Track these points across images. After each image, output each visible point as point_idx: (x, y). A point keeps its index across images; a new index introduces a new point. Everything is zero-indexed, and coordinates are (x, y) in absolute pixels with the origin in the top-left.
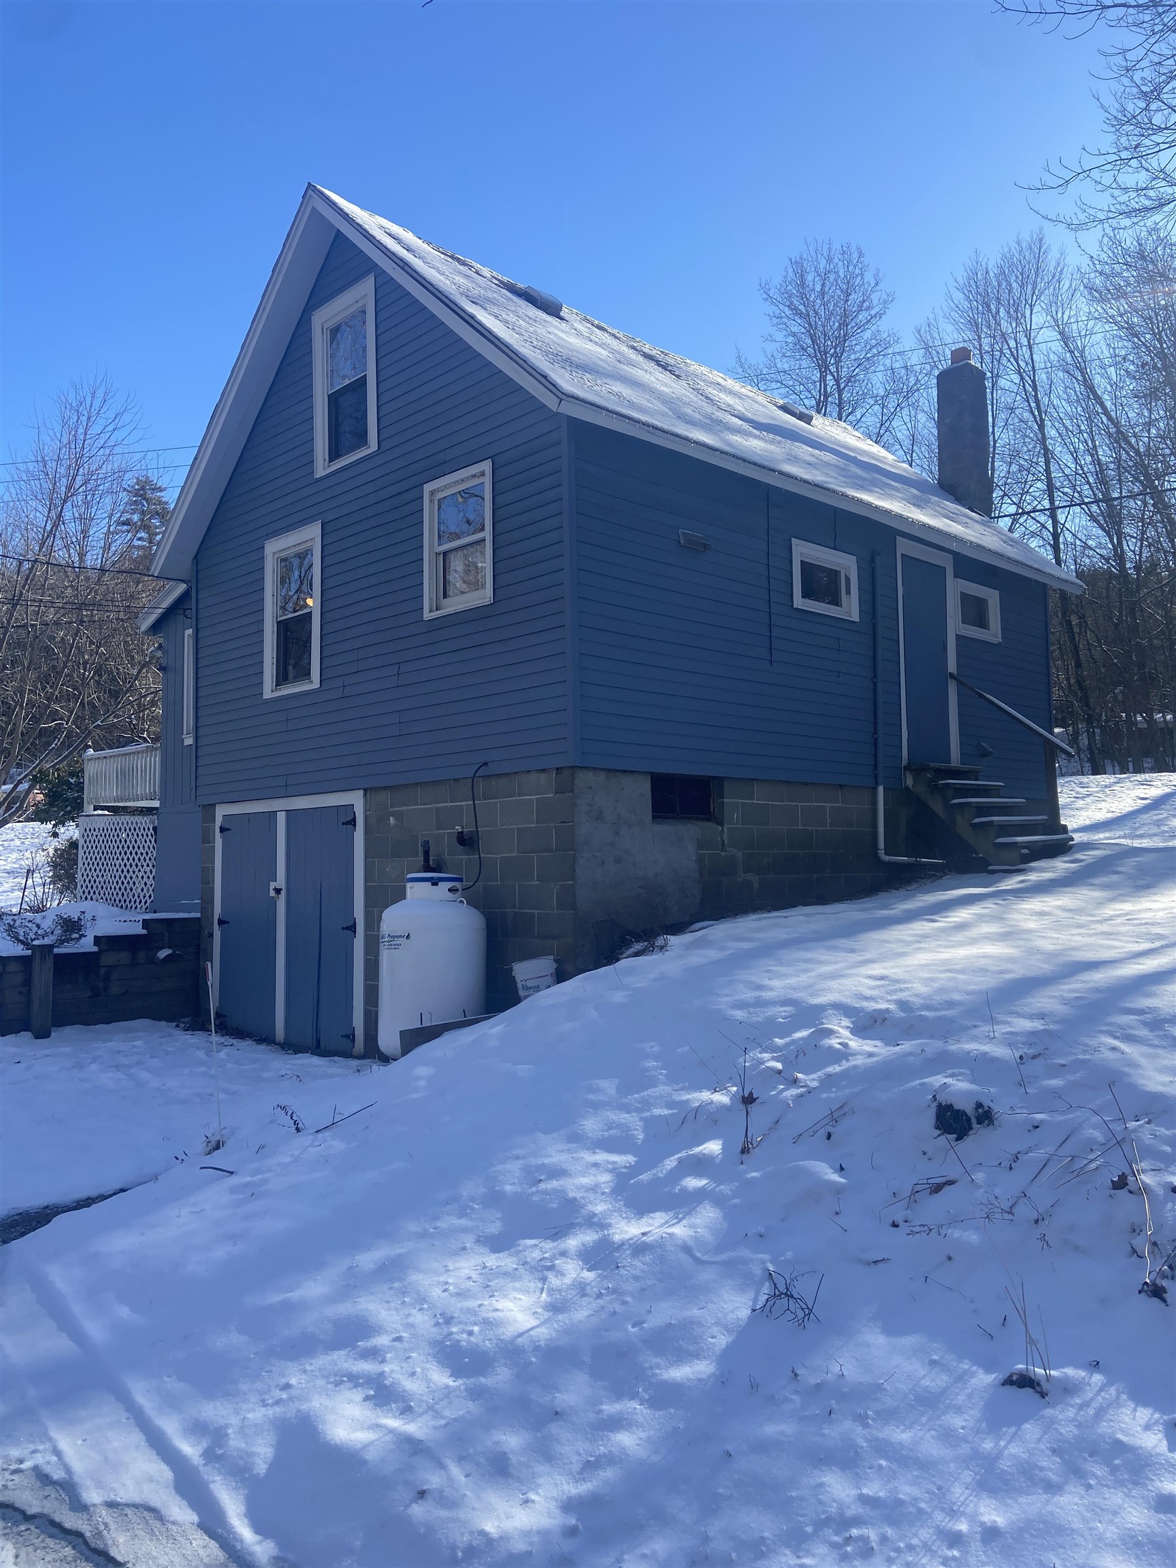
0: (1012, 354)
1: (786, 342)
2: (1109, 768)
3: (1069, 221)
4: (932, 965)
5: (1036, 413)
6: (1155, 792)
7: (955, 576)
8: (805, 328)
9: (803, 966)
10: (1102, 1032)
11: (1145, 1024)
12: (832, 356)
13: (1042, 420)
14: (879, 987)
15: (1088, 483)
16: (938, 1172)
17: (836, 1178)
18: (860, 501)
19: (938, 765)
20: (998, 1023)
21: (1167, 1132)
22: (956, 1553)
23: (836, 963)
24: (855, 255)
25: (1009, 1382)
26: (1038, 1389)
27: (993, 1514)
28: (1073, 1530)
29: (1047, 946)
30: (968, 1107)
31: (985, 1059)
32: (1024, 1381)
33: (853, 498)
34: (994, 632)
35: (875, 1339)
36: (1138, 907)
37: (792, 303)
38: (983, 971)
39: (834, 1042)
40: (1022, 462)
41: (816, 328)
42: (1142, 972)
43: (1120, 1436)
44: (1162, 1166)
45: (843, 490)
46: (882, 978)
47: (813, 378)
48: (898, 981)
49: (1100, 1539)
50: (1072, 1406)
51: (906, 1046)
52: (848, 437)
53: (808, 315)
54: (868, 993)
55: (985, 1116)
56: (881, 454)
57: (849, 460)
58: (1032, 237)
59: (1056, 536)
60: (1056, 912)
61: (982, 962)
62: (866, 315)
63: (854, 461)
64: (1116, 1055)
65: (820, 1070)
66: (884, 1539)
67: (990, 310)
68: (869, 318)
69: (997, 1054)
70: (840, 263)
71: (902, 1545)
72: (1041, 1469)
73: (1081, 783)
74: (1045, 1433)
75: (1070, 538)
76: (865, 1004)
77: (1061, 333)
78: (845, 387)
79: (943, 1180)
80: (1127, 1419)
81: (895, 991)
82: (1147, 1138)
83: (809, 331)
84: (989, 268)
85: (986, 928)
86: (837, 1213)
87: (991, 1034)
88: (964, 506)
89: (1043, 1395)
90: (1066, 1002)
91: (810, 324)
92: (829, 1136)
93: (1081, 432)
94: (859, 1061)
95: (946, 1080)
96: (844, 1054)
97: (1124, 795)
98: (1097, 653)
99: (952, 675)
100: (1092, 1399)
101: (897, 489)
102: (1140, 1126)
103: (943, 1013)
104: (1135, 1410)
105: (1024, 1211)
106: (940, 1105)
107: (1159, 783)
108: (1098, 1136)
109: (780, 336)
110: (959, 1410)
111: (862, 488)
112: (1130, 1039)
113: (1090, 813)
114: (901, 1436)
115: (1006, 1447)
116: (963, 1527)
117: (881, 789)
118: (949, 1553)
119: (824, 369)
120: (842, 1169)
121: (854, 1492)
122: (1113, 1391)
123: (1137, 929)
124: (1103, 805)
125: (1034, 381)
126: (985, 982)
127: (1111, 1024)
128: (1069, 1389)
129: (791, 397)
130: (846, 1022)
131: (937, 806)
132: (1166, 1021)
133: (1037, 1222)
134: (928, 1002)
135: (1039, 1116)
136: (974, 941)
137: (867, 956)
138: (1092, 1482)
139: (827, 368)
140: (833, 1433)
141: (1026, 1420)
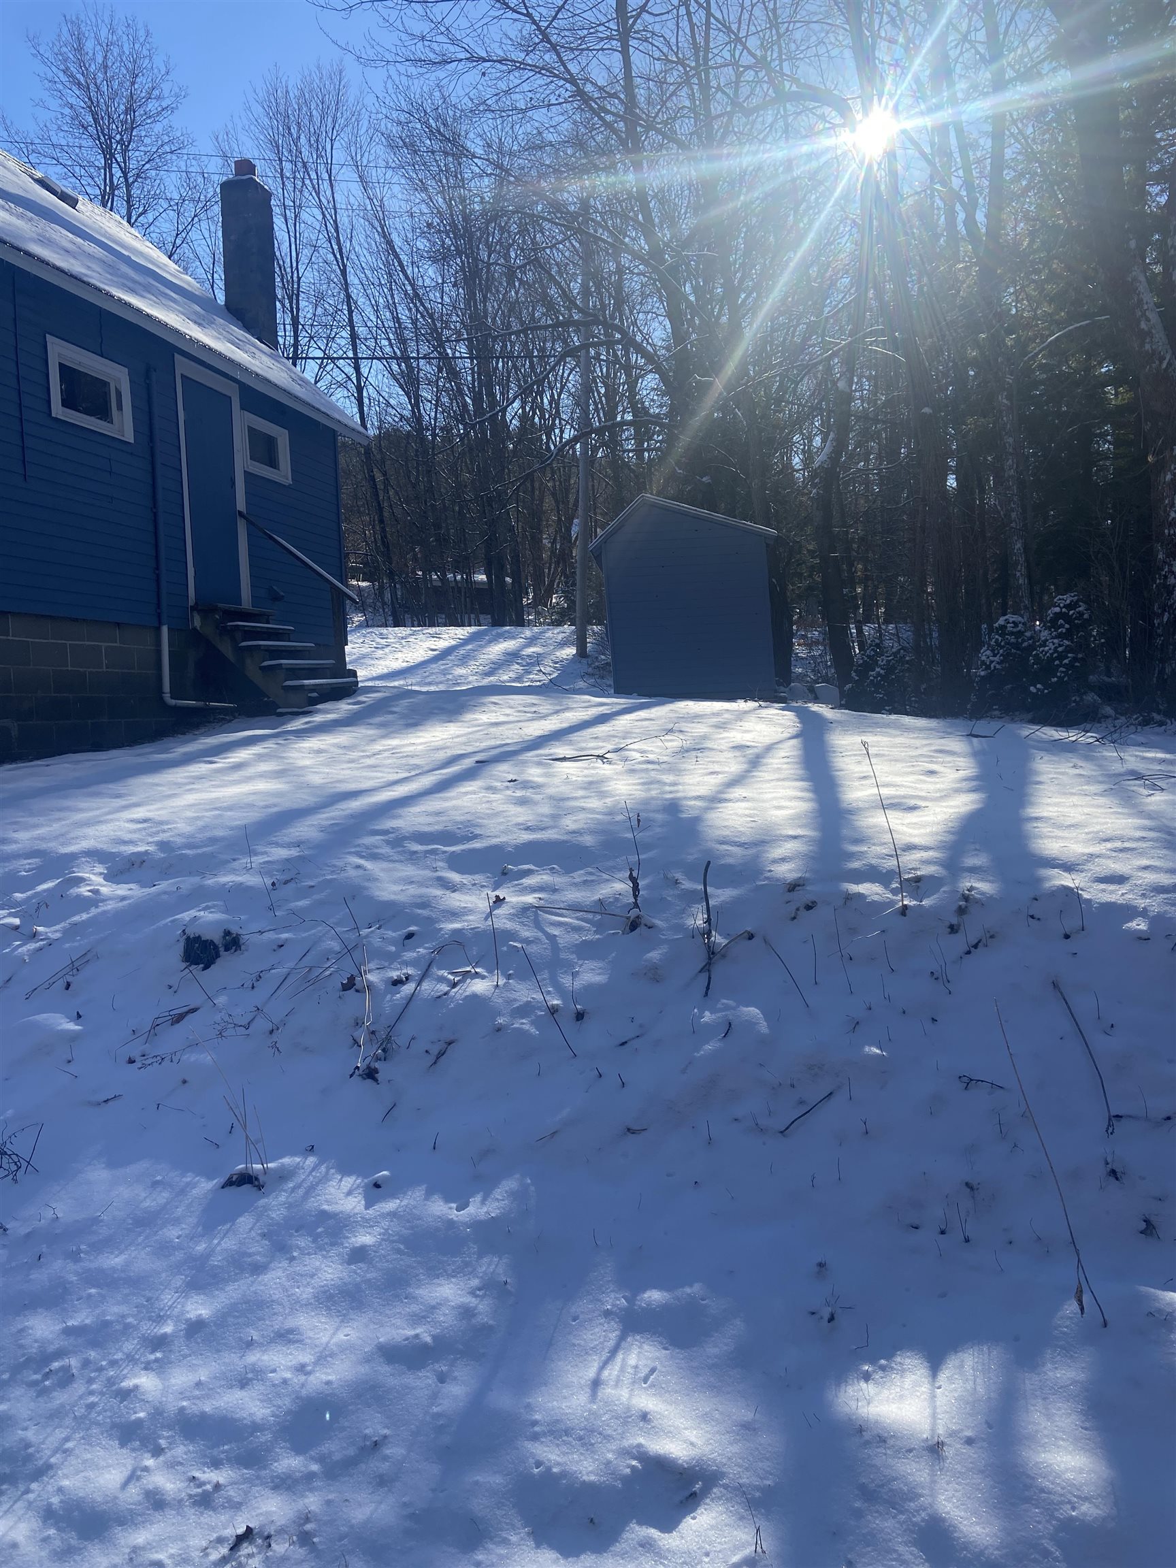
0: (314, 188)
1: (62, 114)
2: (409, 622)
3: (358, 53)
4: (199, 804)
5: (338, 256)
6: (442, 644)
7: (242, 408)
8: (85, 103)
9: (58, 815)
10: (350, 853)
11: (388, 842)
12: (118, 142)
13: (345, 266)
14: (140, 830)
15: (389, 339)
16: (178, 1003)
17: (72, 1026)
18: (128, 305)
19: (227, 606)
20: (256, 854)
21: (394, 934)
22: (159, 1355)
23: (97, 809)
24: (142, 33)
25: (230, 1183)
26: (256, 1183)
27: (199, 1308)
28: (273, 1301)
29: (316, 779)
30: (216, 936)
31: (240, 888)
32: (246, 1179)
33: (120, 300)
34: (283, 474)
35: (98, 1175)
36: (406, 742)
37: (68, 68)
38: (251, 806)
39: (84, 890)
40: (327, 306)
41: (98, 106)
42: (393, 798)
43: (326, 1207)
44: (386, 964)
45: (107, 288)
46: (145, 821)
47: (97, 163)
48: (161, 823)
49: (297, 1302)
50: (285, 1191)
51: (163, 885)
52: (123, 232)
53: (89, 88)
54: (127, 837)
55: (233, 942)
56: (160, 260)
57: (117, 257)
58: (332, 66)
59: (360, 389)
60: (332, 749)
61: (252, 798)
62: (156, 105)
63: (128, 261)
64: (361, 872)
65: (65, 920)
66: (86, 1363)
67: (290, 134)
68: (159, 109)
69: (249, 884)
70: (125, 38)
71: (104, 1363)
72: (250, 1255)
73: (381, 634)
74: (258, 1221)
75: (374, 395)
76: (123, 848)
77: (360, 177)
78: (133, 182)
79: (186, 1009)
80: (332, 1190)
81: (158, 833)
82: (376, 942)
83: (90, 108)
84: (289, 88)
85: (264, 767)
86: (69, 1062)
87: (249, 865)
88: (253, 336)
89: (260, 1187)
90: (323, 829)
91: (90, 99)
92: (68, 986)
93: (380, 285)
94: (110, 906)
95: (197, 914)
96: (96, 898)
97: (417, 647)
98: (398, 511)
99: (240, 513)
100: (304, 1180)
101: (174, 301)
102: (372, 932)
103: (205, 849)
104: (341, 1180)
105: (261, 1025)
106: (188, 939)
107: (446, 636)
108: (335, 945)
109: (54, 104)
110: (176, 1222)
111: (133, 291)
112: (374, 857)
113: (387, 663)
114: (114, 1261)
115: (219, 1244)
116: (168, 1329)
117: (165, 629)
118: (152, 1357)
119: (109, 154)
120: (79, 1016)
121: (59, 1327)
122: (323, 1169)
123: (399, 761)
124: (399, 655)
125: (335, 221)
126: (253, 816)
127: (359, 846)
128: (283, 1176)
129: (70, 180)
130: (100, 868)
131: (226, 649)
132: (405, 838)
133: (271, 1032)
134: (191, 840)
135: (285, 936)
136: (249, 779)
137: (134, 799)
138: (295, 1254)
139: (112, 155)
140: (40, 1277)
141: (240, 1215)
